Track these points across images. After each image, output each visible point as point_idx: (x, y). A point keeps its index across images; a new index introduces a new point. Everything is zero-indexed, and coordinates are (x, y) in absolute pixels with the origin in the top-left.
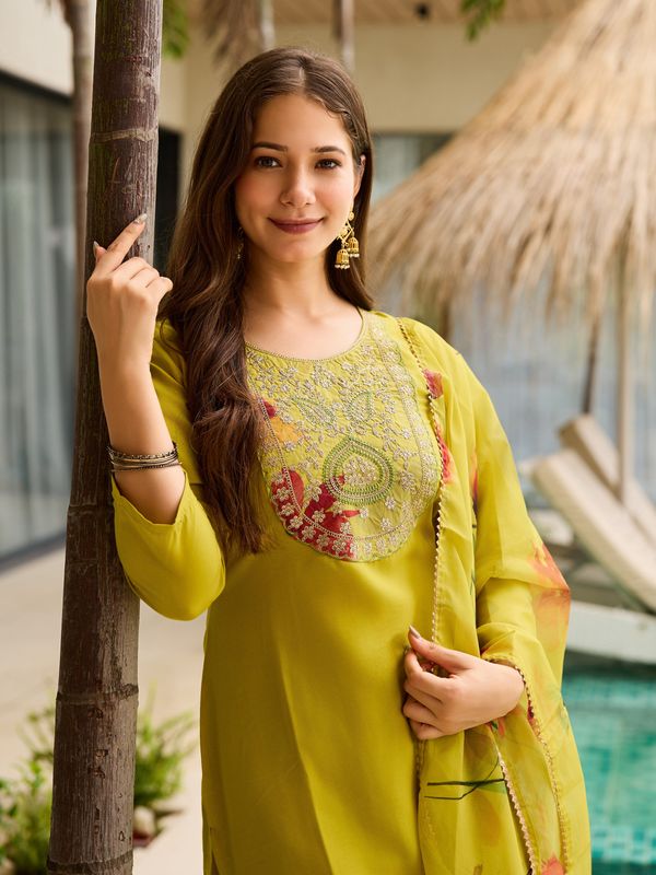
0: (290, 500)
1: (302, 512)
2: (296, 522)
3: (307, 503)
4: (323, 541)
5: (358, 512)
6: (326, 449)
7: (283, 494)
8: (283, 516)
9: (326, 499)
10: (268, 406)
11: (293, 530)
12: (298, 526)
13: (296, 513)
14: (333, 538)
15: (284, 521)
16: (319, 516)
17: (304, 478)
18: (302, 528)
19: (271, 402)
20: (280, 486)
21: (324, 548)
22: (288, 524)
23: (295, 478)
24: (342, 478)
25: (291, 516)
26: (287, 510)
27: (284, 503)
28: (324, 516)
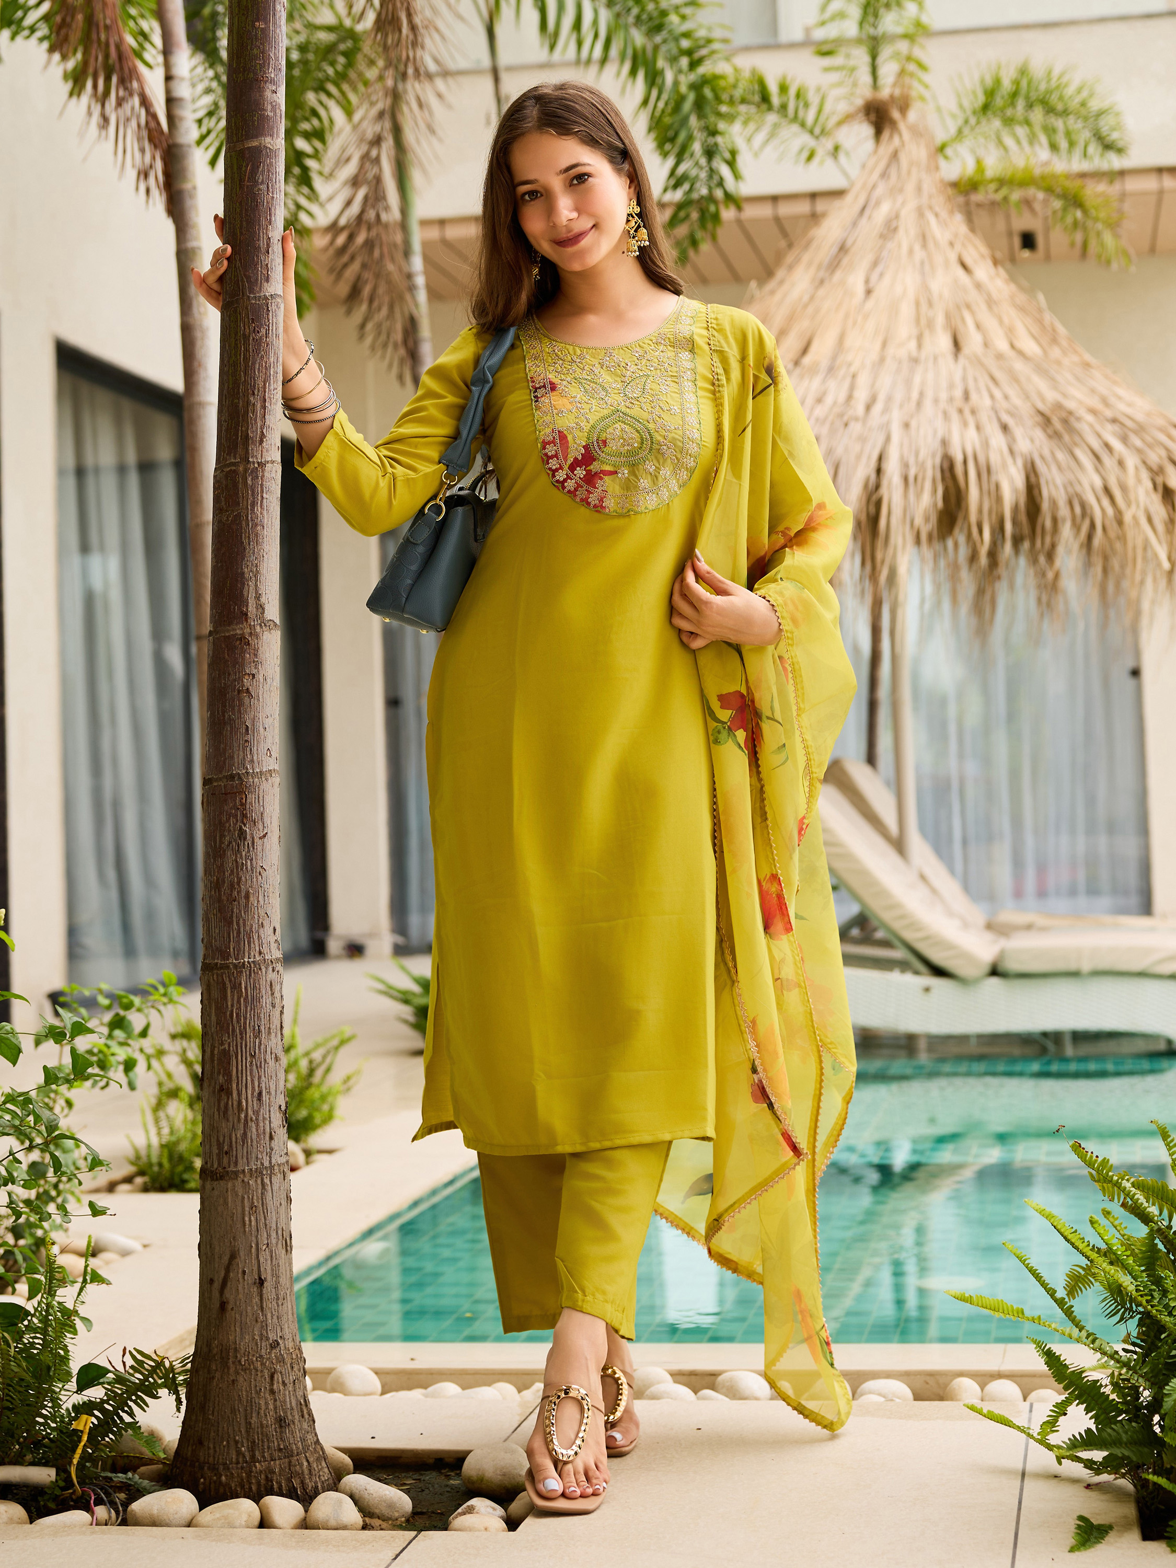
0: (556, 456)
1: (566, 467)
2: (561, 475)
3: (570, 460)
4: (581, 493)
5: (616, 472)
6: (593, 418)
7: (550, 450)
8: (550, 469)
9: (588, 458)
10: (551, 383)
11: (558, 481)
12: (562, 479)
13: (561, 468)
14: (589, 492)
15: (551, 473)
16: (580, 472)
17: (570, 438)
18: (565, 480)
19: (555, 380)
20: (549, 443)
21: (582, 500)
22: (554, 476)
23: (563, 437)
24: (605, 442)
25: (557, 470)
26: (553, 464)
27: (552, 457)
28: (584, 473)
